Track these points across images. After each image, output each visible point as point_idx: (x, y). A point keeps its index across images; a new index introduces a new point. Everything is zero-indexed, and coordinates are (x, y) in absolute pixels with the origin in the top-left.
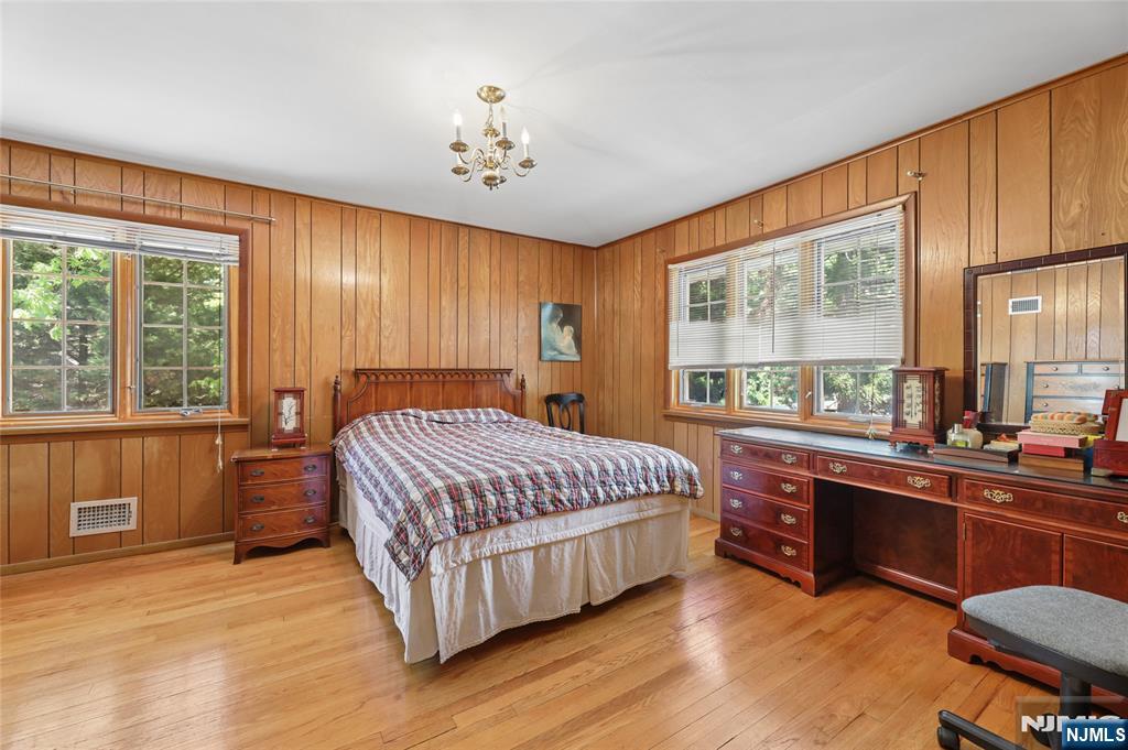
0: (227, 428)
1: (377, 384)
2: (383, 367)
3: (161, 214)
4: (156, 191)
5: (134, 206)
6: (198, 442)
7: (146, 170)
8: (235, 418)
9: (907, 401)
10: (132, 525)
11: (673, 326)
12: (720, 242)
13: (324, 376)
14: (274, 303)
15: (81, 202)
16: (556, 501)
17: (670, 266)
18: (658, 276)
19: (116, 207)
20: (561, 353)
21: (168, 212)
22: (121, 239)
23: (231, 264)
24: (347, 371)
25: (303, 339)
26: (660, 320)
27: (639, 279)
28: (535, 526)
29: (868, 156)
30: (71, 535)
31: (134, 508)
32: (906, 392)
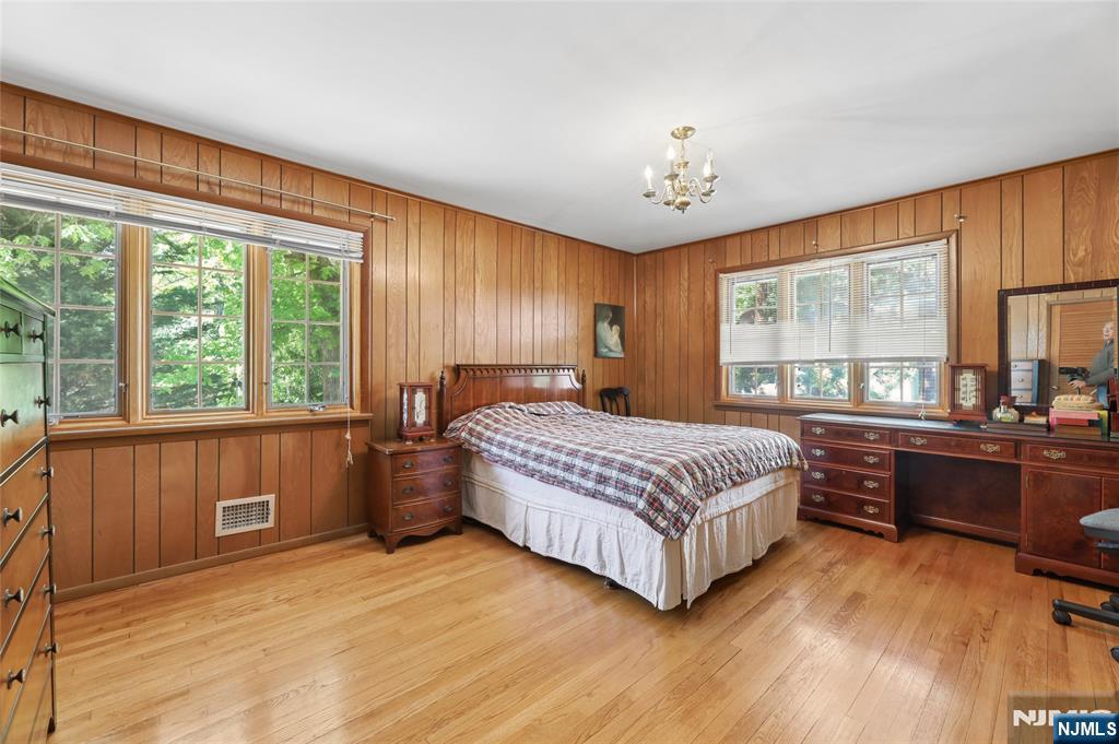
0: (356, 423)
1: (474, 379)
2: (477, 363)
3: (295, 208)
4: (291, 186)
5: (272, 200)
6: (325, 439)
7: (283, 164)
8: (357, 414)
9: (963, 389)
10: (270, 524)
11: (724, 328)
12: (773, 257)
13: (430, 371)
14: (389, 300)
15: (226, 193)
16: (740, 473)
17: (721, 275)
18: (708, 283)
19: (256, 200)
20: (611, 351)
21: (301, 207)
22: (257, 231)
23: (353, 261)
24: (448, 367)
25: (414, 336)
26: (710, 322)
27: (686, 284)
28: (740, 492)
29: (917, 198)
30: (217, 535)
31: (272, 506)
32: (962, 382)
